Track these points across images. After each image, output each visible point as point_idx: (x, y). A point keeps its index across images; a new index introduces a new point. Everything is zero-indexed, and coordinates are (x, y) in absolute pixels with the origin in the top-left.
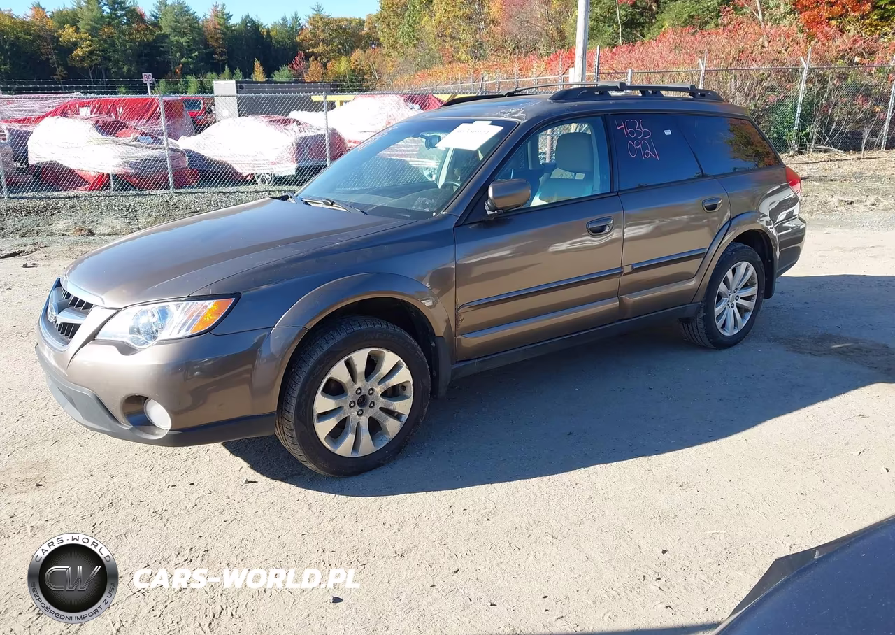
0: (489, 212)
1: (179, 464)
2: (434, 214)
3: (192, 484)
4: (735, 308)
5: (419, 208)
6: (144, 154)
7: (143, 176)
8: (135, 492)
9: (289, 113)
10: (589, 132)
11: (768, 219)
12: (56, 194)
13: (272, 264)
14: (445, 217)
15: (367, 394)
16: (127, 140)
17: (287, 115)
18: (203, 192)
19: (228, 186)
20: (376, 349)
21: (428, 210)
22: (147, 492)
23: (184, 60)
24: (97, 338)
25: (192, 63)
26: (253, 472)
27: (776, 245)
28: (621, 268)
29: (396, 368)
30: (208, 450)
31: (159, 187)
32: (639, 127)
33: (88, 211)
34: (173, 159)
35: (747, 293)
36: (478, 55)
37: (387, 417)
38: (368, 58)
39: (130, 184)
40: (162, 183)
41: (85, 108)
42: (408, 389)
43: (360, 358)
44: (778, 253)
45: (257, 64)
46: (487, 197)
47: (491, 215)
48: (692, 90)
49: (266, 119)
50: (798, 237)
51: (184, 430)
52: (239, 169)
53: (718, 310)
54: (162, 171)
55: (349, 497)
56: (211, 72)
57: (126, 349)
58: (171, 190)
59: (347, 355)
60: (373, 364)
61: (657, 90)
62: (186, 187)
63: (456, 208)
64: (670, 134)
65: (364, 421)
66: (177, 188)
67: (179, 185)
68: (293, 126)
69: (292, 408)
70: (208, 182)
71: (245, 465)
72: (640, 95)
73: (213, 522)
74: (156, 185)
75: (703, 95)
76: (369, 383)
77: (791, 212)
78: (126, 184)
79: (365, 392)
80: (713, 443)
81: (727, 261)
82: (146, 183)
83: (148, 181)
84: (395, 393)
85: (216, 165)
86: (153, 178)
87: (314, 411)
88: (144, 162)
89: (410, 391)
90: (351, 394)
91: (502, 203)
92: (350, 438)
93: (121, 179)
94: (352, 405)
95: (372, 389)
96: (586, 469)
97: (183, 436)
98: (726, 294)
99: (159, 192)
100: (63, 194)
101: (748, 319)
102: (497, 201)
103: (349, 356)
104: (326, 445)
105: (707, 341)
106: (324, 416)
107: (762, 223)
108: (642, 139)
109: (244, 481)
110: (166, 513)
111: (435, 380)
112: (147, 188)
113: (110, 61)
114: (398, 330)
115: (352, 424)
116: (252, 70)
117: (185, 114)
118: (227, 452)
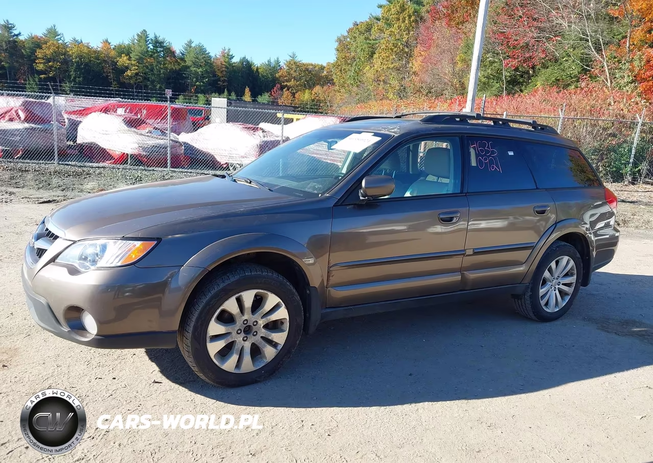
0: (361, 198)
1: (110, 363)
2: (320, 195)
3: (114, 378)
4: (557, 292)
5: (310, 190)
6: (153, 142)
7: (150, 157)
8: (70, 380)
9: (259, 123)
10: (449, 147)
11: (588, 226)
12: (90, 164)
13: (189, 219)
14: (328, 198)
15: (252, 325)
16: (143, 132)
17: (258, 125)
18: (191, 172)
19: (209, 170)
20: (262, 291)
21: (316, 192)
22: (80, 381)
23: (198, 83)
24: (57, 261)
25: (202, 86)
26: (160, 375)
27: (593, 247)
28: (464, 250)
29: (276, 308)
30: (134, 354)
31: (160, 166)
32: (488, 147)
33: (109, 178)
34: (172, 147)
35: (567, 280)
36: (402, 96)
37: (266, 344)
38: (324, 92)
39: (141, 162)
40: (163, 163)
41: (121, 109)
42: (285, 324)
43: (248, 297)
44: (594, 253)
45: (247, 90)
46: (361, 187)
47: (363, 200)
48: (534, 125)
49: (241, 126)
50: (613, 242)
51: (107, 337)
52: (219, 159)
53: (542, 291)
54: (164, 155)
55: (226, 404)
56: (215, 93)
57: (73, 271)
58: (168, 169)
59: (238, 293)
60: (258, 302)
61: (506, 122)
62: (179, 167)
63: (336, 193)
64: (513, 154)
65: (247, 345)
66: (173, 167)
67: (174, 165)
68: (260, 133)
69: (190, 329)
70: (195, 165)
71: (157, 369)
72: (493, 124)
73: (120, 409)
74: (158, 164)
75: (542, 129)
76: (254, 316)
77: (609, 222)
78: (138, 161)
79: (250, 323)
80: (523, 396)
81: (552, 254)
82: (152, 162)
83: (153, 161)
84: (274, 326)
85: (202, 154)
86: (157, 159)
87: (208, 334)
88: (152, 148)
89: (287, 326)
90: (239, 324)
91: (371, 192)
92: (234, 358)
93: (135, 158)
94: (239, 332)
95: (257, 322)
96: (417, 404)
97: (106, 341)
98: (550, 280)
99: (160, 169)
100: (95, 165)
101: (567, 301)
102: (367, 190)
103: (240, 294)
104: (215, 360)
105: (532, 314)
106: (216, 338)
107: (583, 229)
108: (490, 156)
109: (153, 381)
110: (88, 399)
111: (307, 320)
112: (152, 165)
113: (149, 80)
114: (281, 278)
115: (238, 347)
116: (243, 94)
117: (187, 118)
118: (147, 358)
